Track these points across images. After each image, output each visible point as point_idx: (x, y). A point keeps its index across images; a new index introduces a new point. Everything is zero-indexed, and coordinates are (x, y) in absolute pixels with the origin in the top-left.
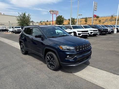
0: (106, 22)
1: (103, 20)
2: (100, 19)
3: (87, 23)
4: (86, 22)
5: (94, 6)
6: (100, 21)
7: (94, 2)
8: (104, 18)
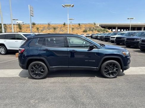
0: (45, 31)
1: (40, 27)
2: (36, 26)
3: (22, 30)
4: (20, 29)
5: (30, 10)
6: (38, 29)
7: (29, 5)
8: (41, 26)
